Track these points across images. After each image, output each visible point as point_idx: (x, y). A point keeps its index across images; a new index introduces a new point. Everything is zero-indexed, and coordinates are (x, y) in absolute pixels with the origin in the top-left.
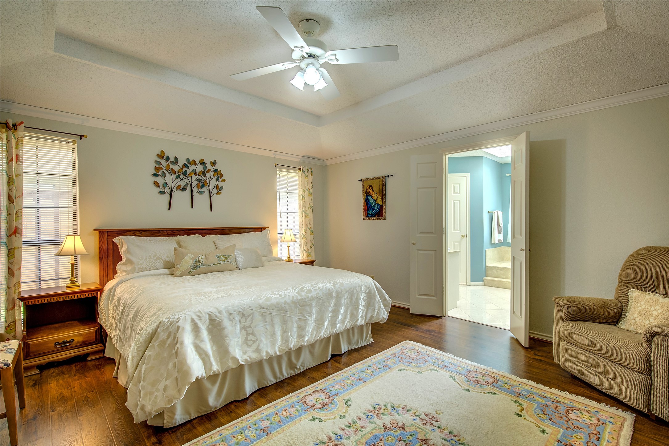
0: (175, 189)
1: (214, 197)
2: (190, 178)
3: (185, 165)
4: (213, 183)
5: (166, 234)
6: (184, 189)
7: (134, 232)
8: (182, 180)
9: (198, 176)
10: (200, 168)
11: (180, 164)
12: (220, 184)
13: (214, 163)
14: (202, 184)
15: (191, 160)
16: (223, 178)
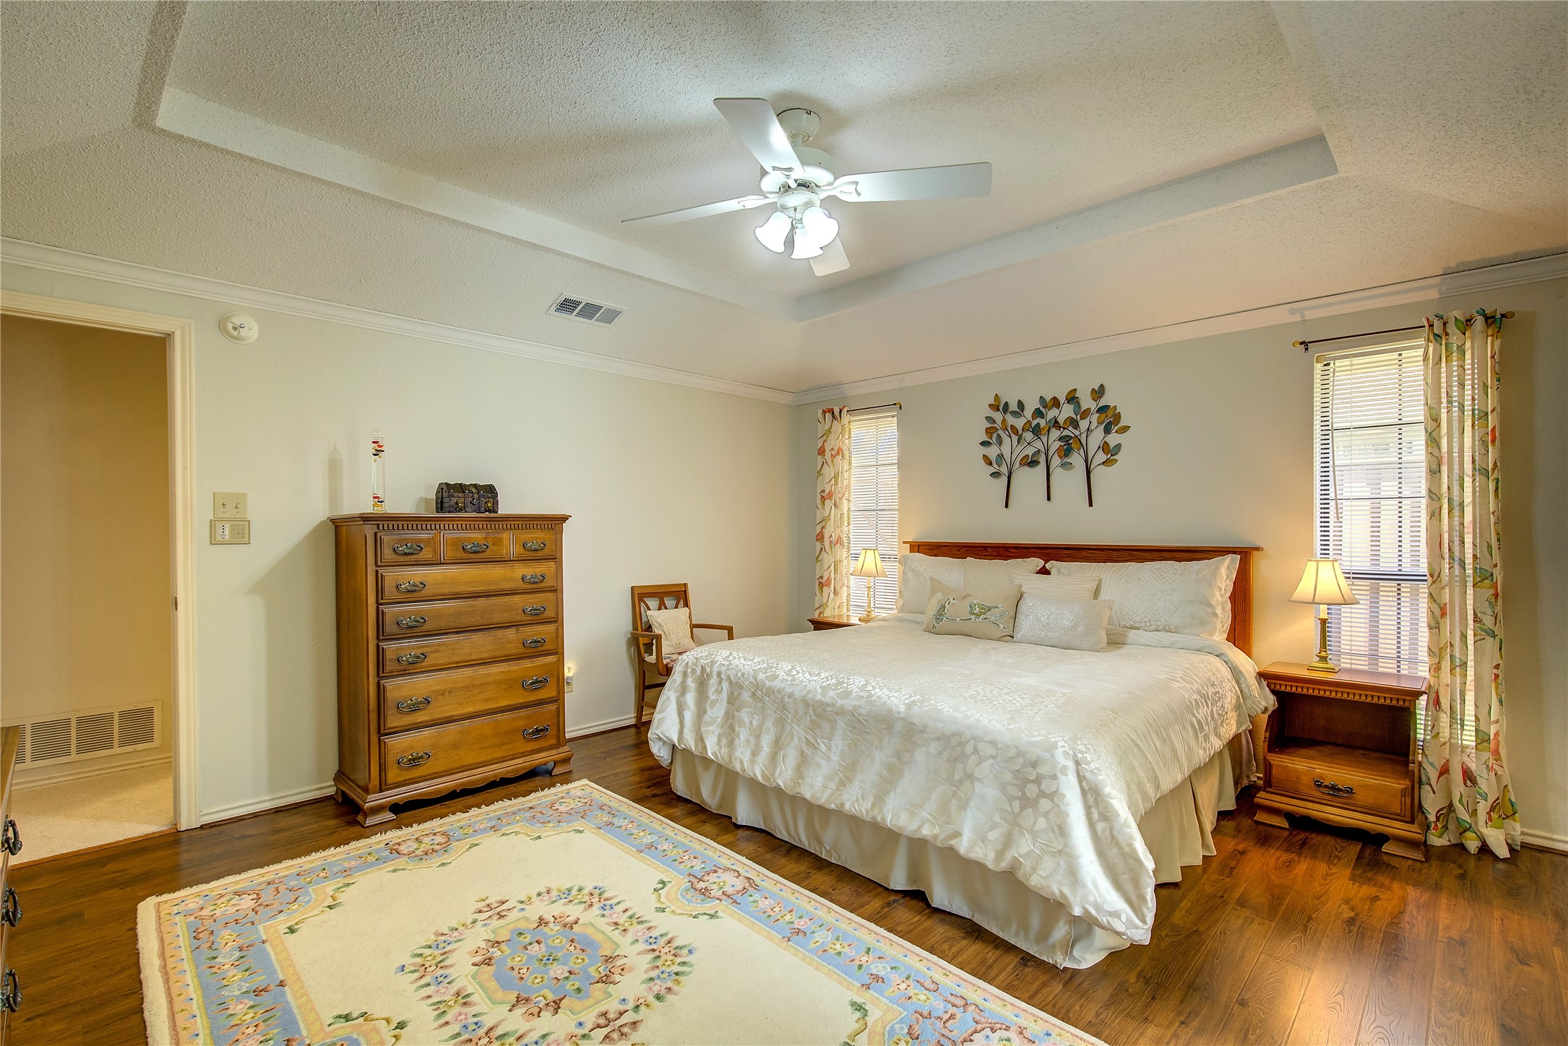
0: (1017, 464)
1: (1099, 473)
2: (1044, 439)
3: (1038, 413)
4: (1097, 437)
5: (995, 553)
6: (1033, 463)
7: (950, 547)
8: (1029, 444)
9: (1062, 429)
10: (1067, 411)
11: (1028, 413)
12: (1113, 439)
13: (1099, 393)
14: (1068, 446)
15: (1048, 398)
16: (1122, 423)
